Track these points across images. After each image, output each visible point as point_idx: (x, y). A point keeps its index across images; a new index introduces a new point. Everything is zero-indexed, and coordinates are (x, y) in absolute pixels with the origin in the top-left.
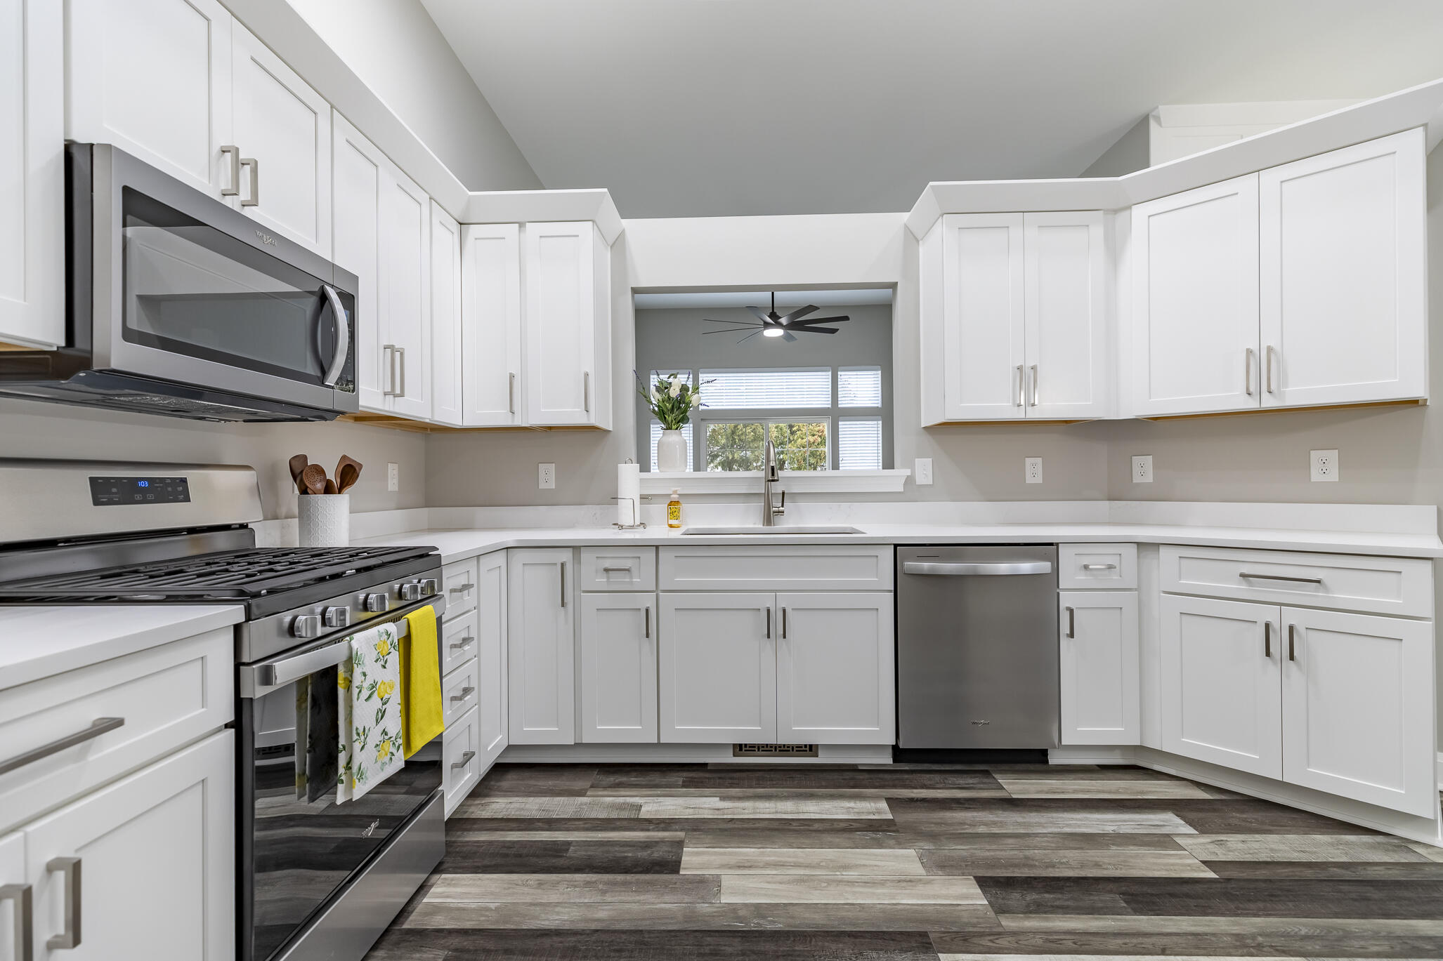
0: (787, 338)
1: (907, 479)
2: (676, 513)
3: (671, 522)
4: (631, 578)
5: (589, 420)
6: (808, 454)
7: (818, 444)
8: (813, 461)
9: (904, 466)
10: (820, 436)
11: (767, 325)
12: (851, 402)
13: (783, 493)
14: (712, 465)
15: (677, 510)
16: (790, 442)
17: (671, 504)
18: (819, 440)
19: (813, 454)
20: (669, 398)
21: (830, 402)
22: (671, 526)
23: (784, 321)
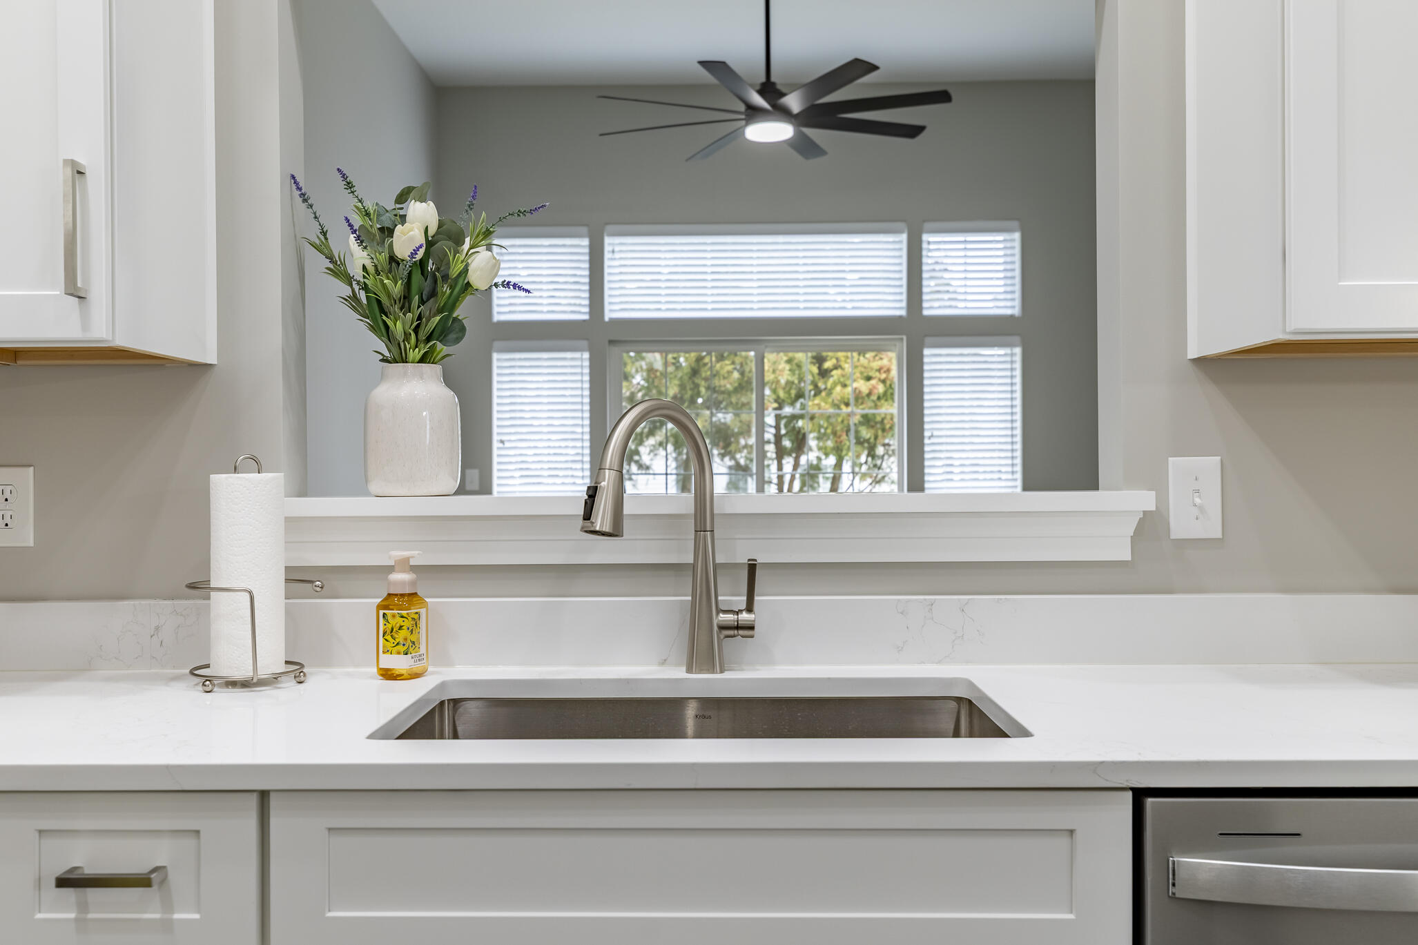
0: (801, 145)
1: (1141, 523)
2: (404, 633)
3: (390, 661)
4: (168, 906)
5: (85, 326)
6: (856, 419)
7: (879, 398)
8: (866, 433)
9: (1132, 480)
10: (884, 381)
11: (753, 113)
12: (953, 303)
13: (752, 568)
14: (651, 441)
15: (407, 623)
16: (818, 392)
17: (391, 601)
18: (881, 389)
19: (867, 420)
20: (393, 259)
21: (904, 304)
22: (388, 675)
23: (794, 102)
